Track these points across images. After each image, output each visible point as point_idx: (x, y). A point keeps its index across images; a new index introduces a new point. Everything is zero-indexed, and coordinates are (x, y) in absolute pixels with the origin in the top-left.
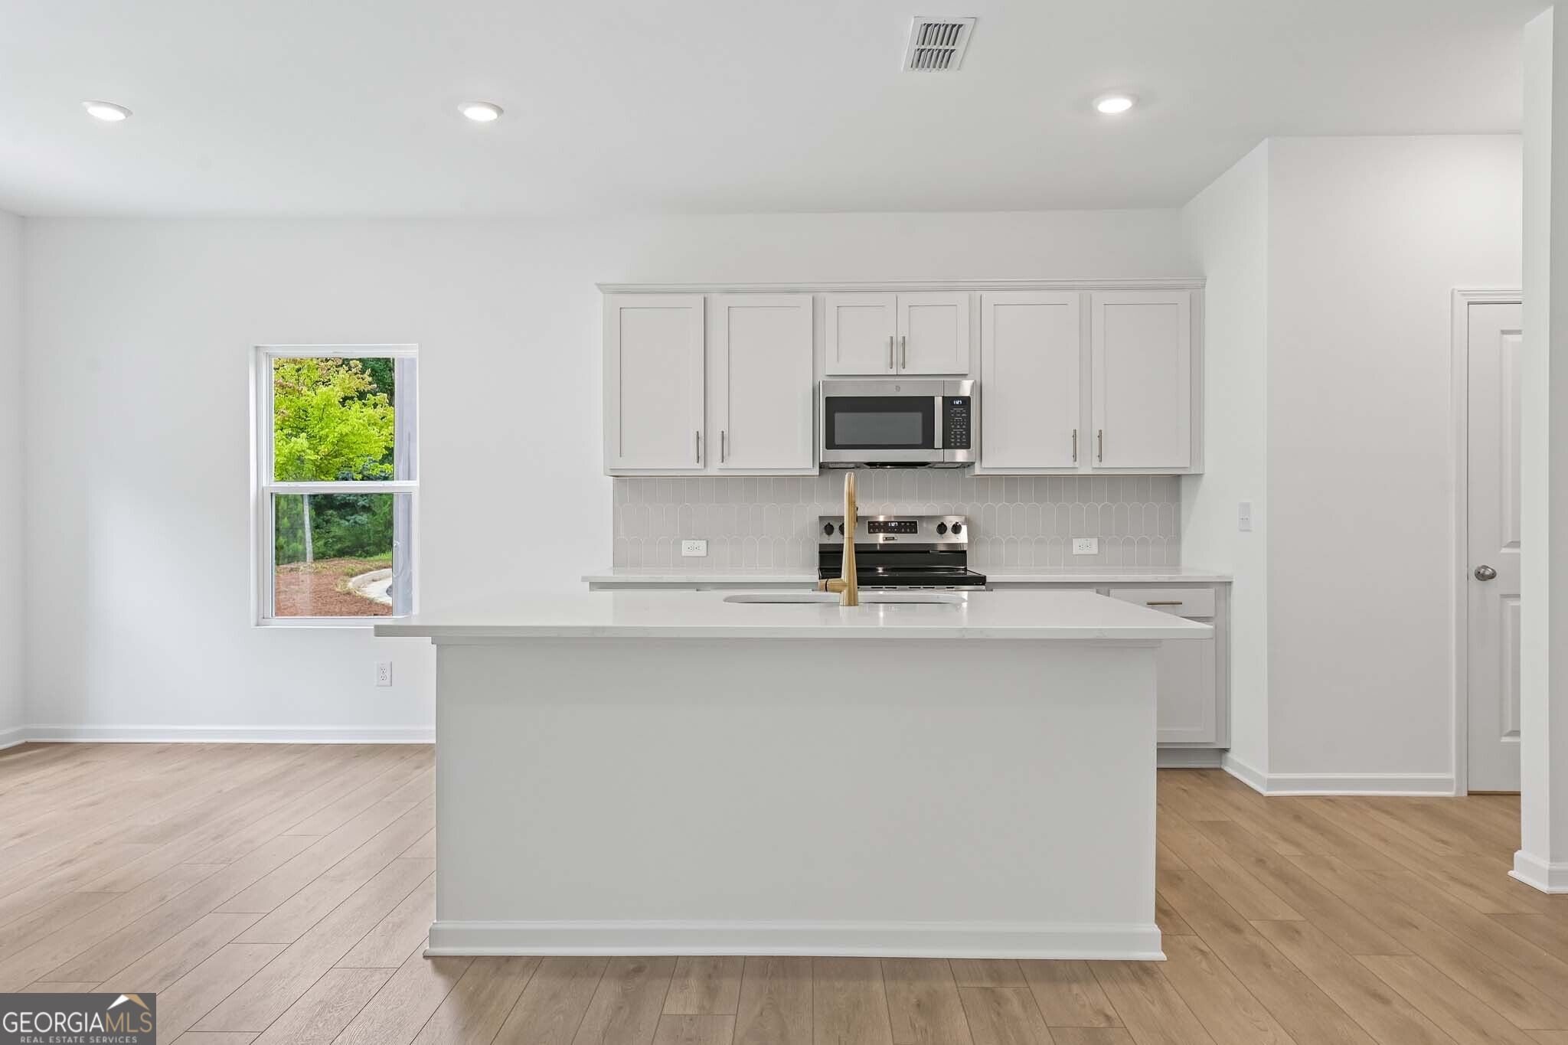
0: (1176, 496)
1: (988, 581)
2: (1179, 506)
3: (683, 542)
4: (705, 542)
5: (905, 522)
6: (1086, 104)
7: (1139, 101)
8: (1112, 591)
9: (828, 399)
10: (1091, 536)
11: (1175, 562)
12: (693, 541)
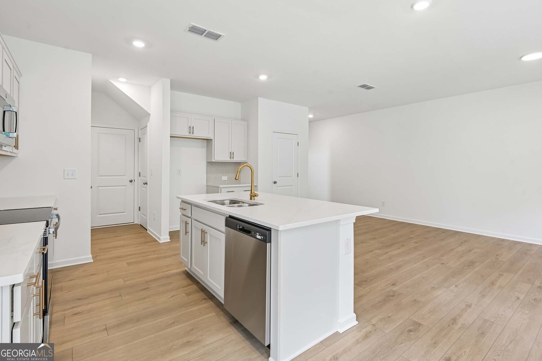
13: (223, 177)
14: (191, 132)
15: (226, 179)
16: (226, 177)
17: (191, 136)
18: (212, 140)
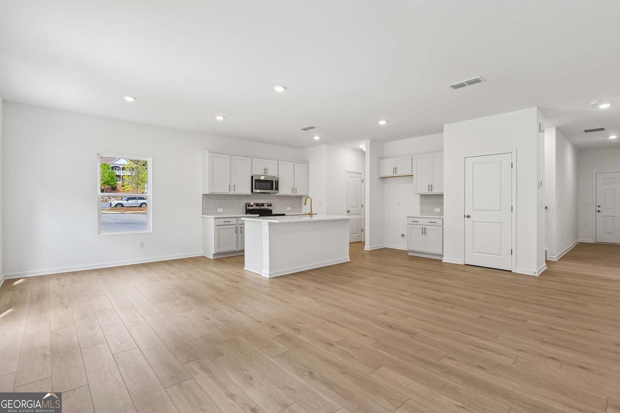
0: (301, 200)
2: (301, 202)
3: (218, 209)
4: (223, 209)
7: (320, 138)
9: (255, 179)
10: (290, 207)
12: (220, 208)
13: (435, 209)
15: (439, 211)
16: (439, 209)
17: (395, 175)
18: (413, 175)
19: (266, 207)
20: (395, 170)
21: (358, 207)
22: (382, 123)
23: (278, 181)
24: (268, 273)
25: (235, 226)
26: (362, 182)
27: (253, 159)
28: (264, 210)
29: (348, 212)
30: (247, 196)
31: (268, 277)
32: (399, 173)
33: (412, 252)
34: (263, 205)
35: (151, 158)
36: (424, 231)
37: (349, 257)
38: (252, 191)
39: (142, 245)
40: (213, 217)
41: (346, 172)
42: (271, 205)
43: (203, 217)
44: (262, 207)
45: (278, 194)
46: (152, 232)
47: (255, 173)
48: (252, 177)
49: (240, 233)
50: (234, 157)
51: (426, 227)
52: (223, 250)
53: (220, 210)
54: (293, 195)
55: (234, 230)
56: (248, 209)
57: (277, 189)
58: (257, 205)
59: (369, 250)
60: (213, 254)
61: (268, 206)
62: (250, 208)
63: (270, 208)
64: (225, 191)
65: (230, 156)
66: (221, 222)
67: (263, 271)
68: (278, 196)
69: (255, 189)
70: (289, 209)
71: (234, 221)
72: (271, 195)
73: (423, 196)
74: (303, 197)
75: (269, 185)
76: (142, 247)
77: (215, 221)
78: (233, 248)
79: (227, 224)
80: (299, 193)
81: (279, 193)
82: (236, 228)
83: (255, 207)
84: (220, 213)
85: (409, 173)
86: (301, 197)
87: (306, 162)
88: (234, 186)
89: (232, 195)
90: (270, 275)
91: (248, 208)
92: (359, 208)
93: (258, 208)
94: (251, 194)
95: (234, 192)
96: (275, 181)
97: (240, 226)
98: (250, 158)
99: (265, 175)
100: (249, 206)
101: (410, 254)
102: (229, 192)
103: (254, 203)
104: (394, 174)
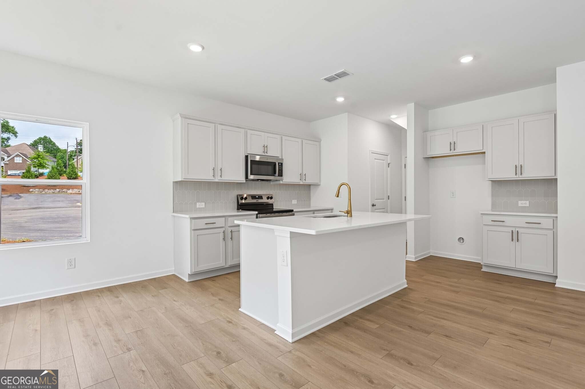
0: (310, 190)
1: (294, 211)
2: (310, 192)
3: (197, 203)
4: (204, 203)
5: (254, 196)
6: (334, 99)
7: (345, 99)
8: (315, 212)
9: (251, 160)
10: (296, 199)
11: (309, 206)
12: (200, 203)
13: (520, 202)
14: (452, 148)
15: (528, 205)
16: (528, 202)
17: (453, 153)
18: (484, 153)
19: (265, 200)
20: (453, 145)
21: (383, 199)
22: (467, 60)
23: (282, 164)
24: (290, 331)
25: (223, 229)
26: (389, 167)
27: (248, 131)
28: (262, 204)
29: (373, 205)
30: (239, 185)
31: (290, 340)
32: (459, 151)
33: (487, 266)
34: (260, 197)
35: (88, 123)
36: (515, 236)
37: (406, 281)
38: (247, 177)
39: (72, 264)
40: (187, 216)
41: (371, 152)
42: (271, 198)
43: (174, 216)
44: (260, 201)
45: (281, 182)
46: (89, 241)
47: (250, 151)
48: (247, 157)
49: (230, 239)
50: (220, 127)
51: (520, 231)
52: (204, 266)
53: (200, 205)
54: (301, 183)
55: (221, 236)
56: (241, 203)
57: (281, 174)
58: (254, 197)
59: (414, 260)
60: (189, 274)
61: (268, 198)
62: (243, 201)
63: (270, 201)
64: (208, 176)
65: (214, 124)
66: (201, 224)
67: (278, 324)
68: (280, 185)
69: (251, 174)
70: (294, 202)
71: (220, 222)
72: (272, 183)
73: (497, 183)
74: (312, 187)
75: (270, 168)
76: (73, 266)
77: (191, 223)
78: (220, 263)
79: (210, 226)
80: (308, 181)
81: (283, 181)
82: (224, 232)
83: (250, 201)
84: (200, 210)
85: (478, 148)
86: (309, 186)
87: (317, 140)
88: (221, 170)
89: (217, 183)
90: (293, 335)
91: (240, 201)
92: (385, 200)
93: (255, 201)
94: (245, 182)
95: (220, 179)
96: (279, 163)
97: (230, 229)
98: (244, 130)
99: (264, 154)
100: (242, 198)
101: (484, 269)
102: (213, 178)
103: (249, 195)
104: (451, 152)
